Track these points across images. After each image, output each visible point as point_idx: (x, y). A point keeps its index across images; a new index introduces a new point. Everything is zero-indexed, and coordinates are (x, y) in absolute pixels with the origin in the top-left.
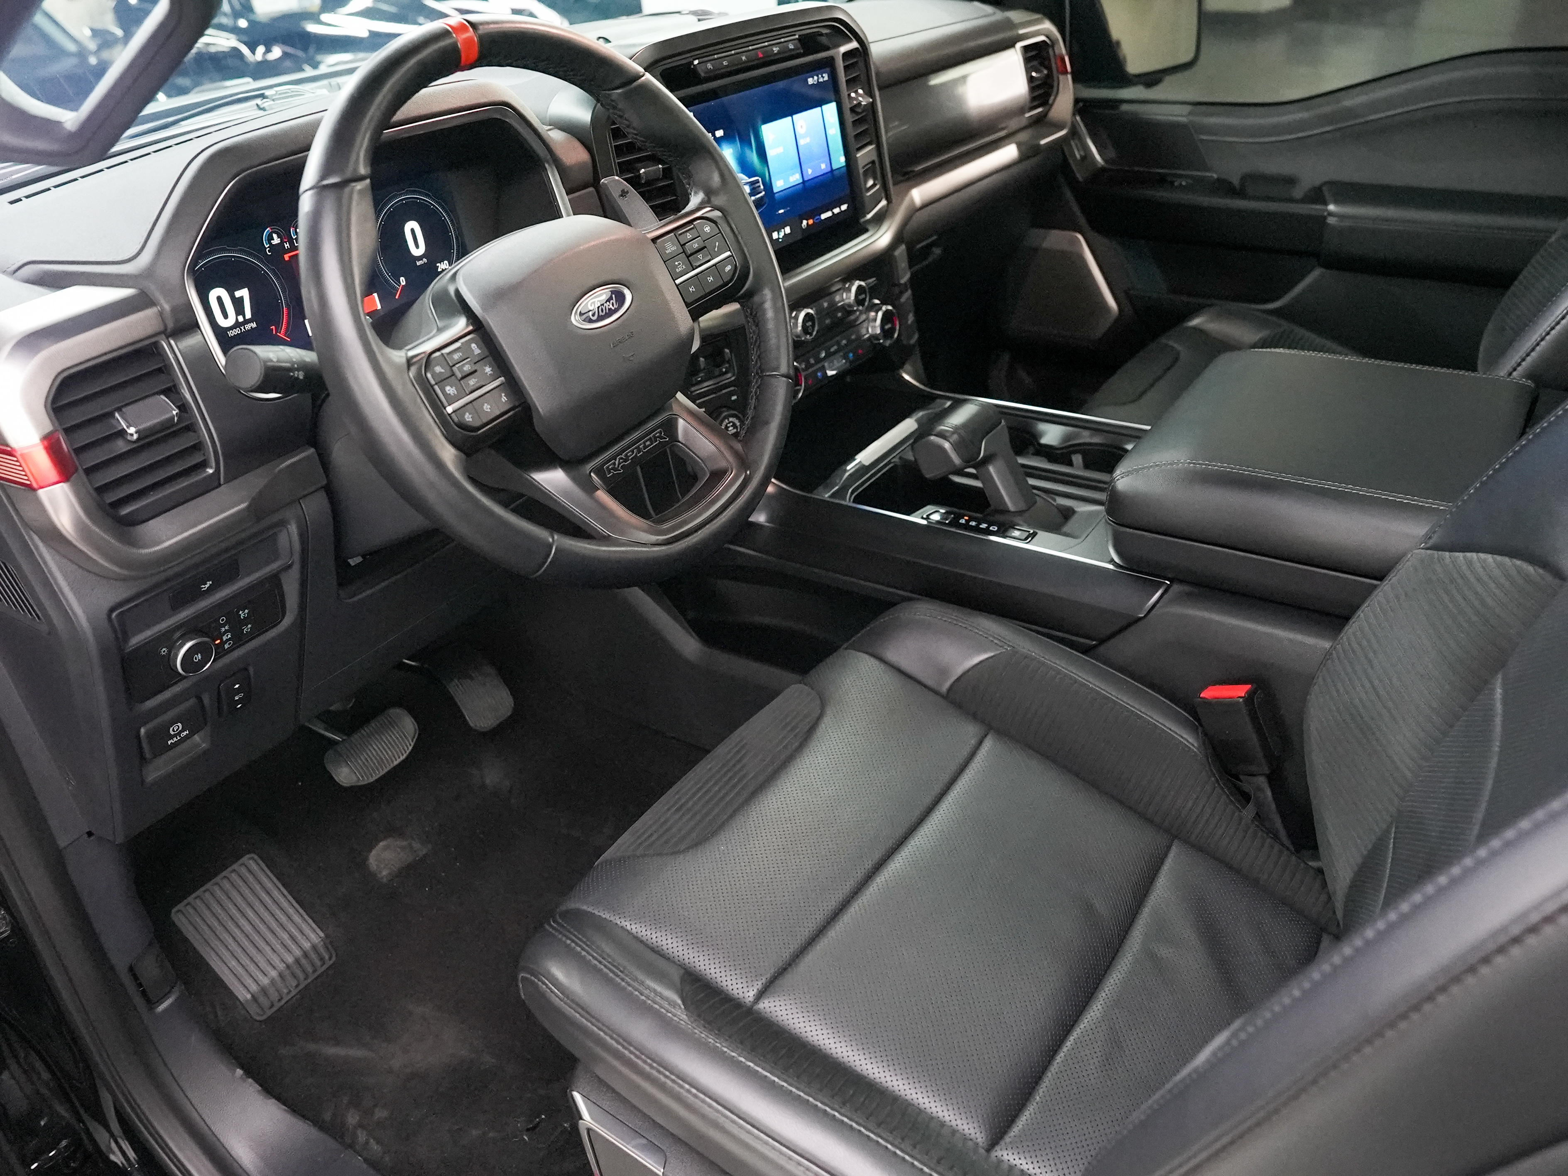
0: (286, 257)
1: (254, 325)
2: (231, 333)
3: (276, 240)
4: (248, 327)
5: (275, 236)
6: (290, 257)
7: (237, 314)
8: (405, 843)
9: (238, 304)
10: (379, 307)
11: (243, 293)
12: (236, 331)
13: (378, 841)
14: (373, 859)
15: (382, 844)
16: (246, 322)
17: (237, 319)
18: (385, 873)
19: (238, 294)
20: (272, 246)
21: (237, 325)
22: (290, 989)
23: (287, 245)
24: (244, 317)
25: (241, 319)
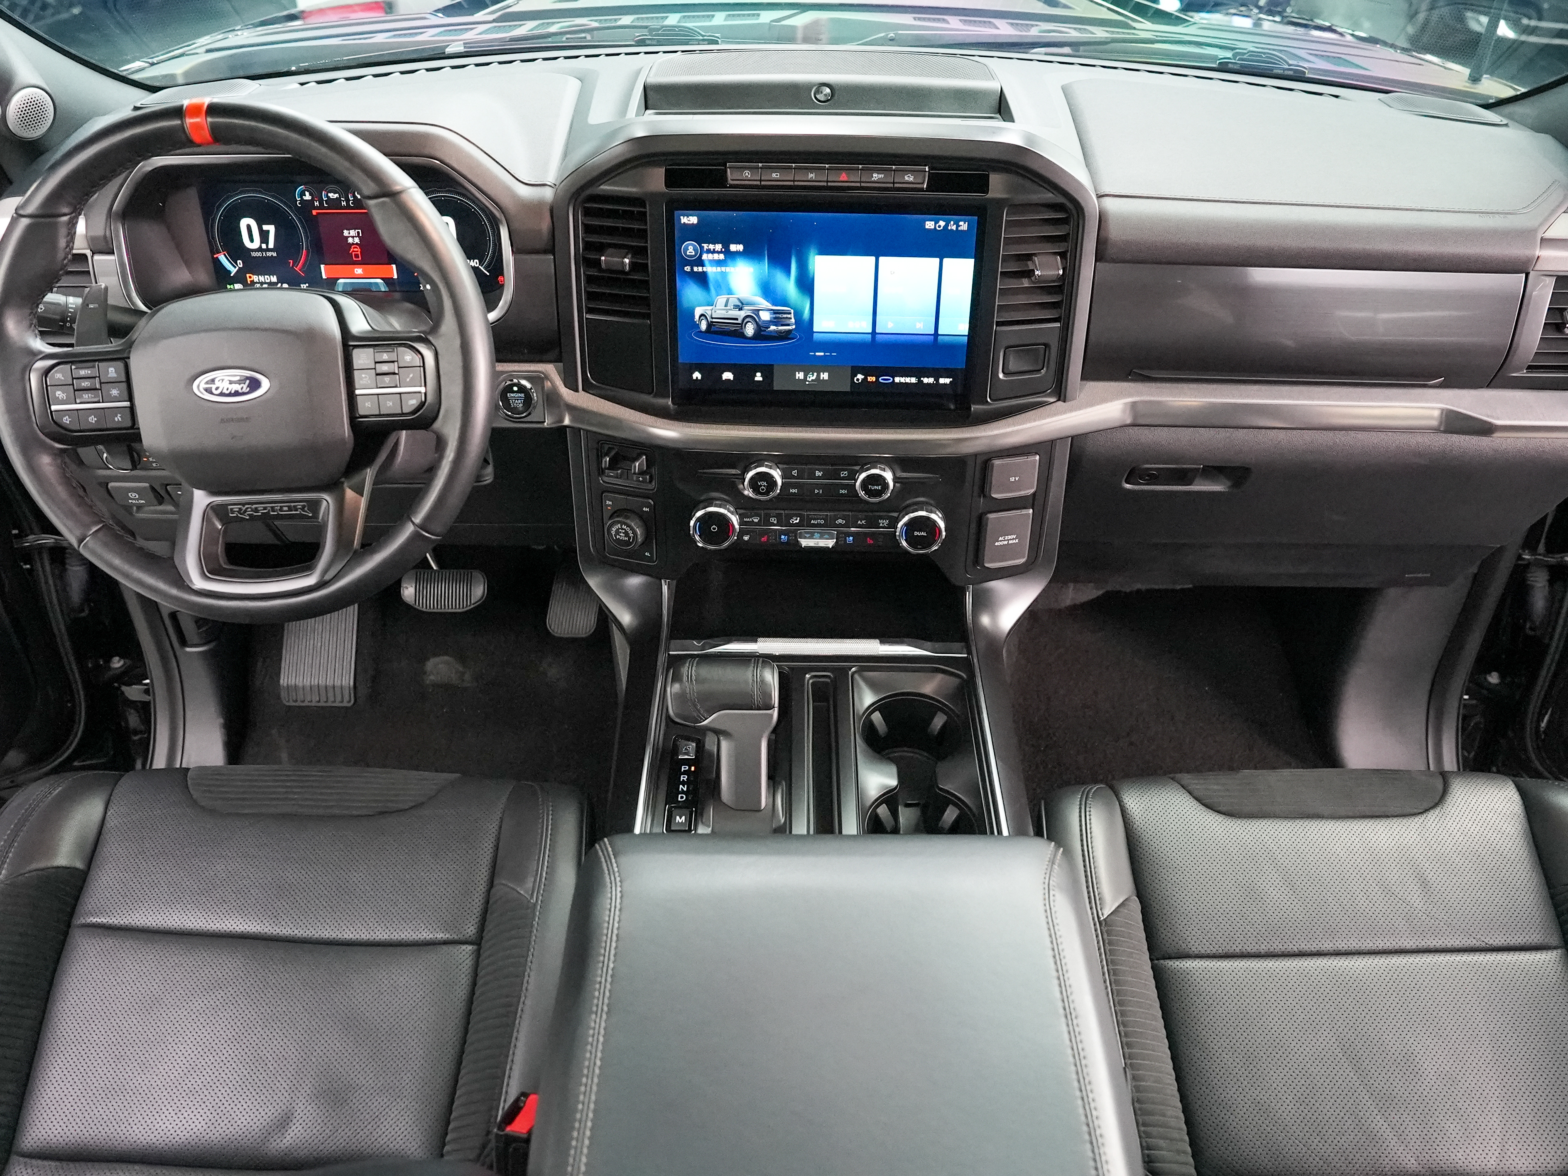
0: (314, 212)
1: (275, 254)
2: (254, 254)
3: (307, 197)
4: (269, 254)
5: (307, 193)
6: (318, 213)
7: (262, 242)
8: (461, 669)
9: (264, 236)
10: (395, 277)
11: (271, 228)
12: (259, 254)
13: (446, 654)
14: (430, 664)
15: (446, 658)
16: (268, 250)
17: (261, 246)
18: (432, 677)
19: (265, 227)
20: (302, 200)
21: (260, 249)
22: (313, 700)
23: (317, 204)
24: (267, 246)
25: (264, 246)
